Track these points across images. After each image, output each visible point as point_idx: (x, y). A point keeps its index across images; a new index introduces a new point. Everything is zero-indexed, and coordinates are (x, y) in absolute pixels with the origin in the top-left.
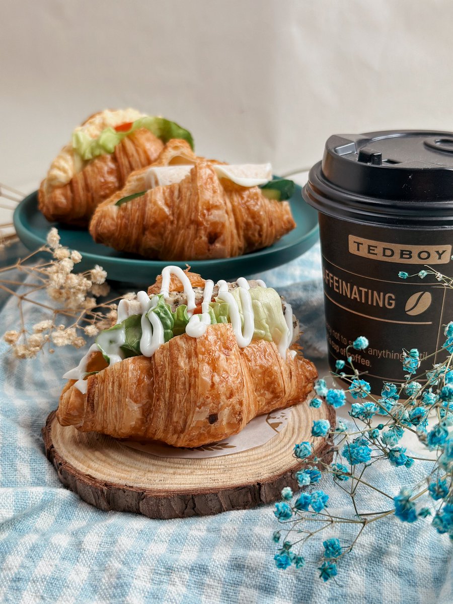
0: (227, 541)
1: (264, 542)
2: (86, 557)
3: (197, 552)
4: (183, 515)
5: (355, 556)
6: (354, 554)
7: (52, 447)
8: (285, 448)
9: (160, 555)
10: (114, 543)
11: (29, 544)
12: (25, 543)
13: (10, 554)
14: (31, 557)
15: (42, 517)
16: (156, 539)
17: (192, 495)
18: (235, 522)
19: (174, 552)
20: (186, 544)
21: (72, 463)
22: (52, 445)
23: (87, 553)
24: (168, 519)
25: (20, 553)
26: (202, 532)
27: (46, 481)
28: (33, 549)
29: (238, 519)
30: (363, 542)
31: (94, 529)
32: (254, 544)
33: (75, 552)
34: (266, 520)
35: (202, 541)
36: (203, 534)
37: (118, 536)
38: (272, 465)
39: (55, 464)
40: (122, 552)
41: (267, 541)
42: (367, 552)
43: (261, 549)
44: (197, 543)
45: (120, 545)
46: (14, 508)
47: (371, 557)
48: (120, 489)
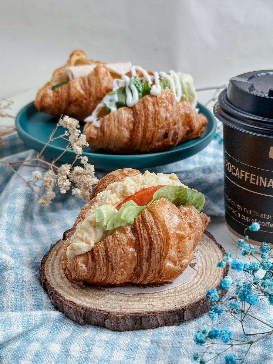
0: (164, 351)
1: (190, 352)
2: (71, 360)
3: (145, 358)
4: (133, 329)
5: (249, 361)
6: (249, 360)
7: (46, 280)
8: (198, 283)
9: (121, 361)
10: (90, 351)
11: (34, 351)
12: (31, 350)
13: (22, 359)
14: (36, 361)
15: (41, 330)
16: (118, 348)
17: (140, 317)
18: (168, 336)
19: (130, 358)
20: (137, 352)
21: (60, 293)
22: (46, 279)
23: (73, 357)
24: (123, 331)
25: (28, 358)
26: (148, 343)
27: (43, 304)
28: (37, 355)
29: (171, 334)
30: (254, 352)
31: (77, 341)
32: (183, 354)
33: (64, 356)
34: (189, 335)
35: (148, 350)
36: (148, 345)
37: (92, 346)
38: (191, 296)
39: (49, 292)
40: (96, 358)
41: (191, 351)
42: (257, 359)
43: (188, 357)
44: (145, 351)
45: (94, 353)
46: (22, 326)
47: (259, 361)
48: (92, 312)
